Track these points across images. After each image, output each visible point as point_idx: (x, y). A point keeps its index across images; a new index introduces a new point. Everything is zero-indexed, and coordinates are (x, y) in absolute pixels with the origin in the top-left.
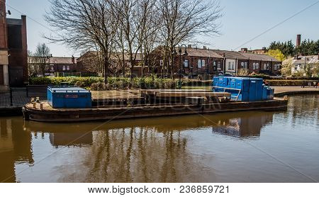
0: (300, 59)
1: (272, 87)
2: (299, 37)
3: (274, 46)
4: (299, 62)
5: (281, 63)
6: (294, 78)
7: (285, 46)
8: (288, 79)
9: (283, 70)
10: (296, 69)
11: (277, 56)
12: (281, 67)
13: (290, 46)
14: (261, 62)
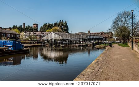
0: (26, 33)
1: (23, 44)
2: (24, 24)
3: (14, 27)
4: (26, 34)
5: (19, 34)
6: (25, 40)
7: (19, 27)
8: (23, 41)
9: (21, 37)
10: (25, 37)
11: (16, 31)
12: (19, 36)
13: (21, 27)
14: (11, 34)
